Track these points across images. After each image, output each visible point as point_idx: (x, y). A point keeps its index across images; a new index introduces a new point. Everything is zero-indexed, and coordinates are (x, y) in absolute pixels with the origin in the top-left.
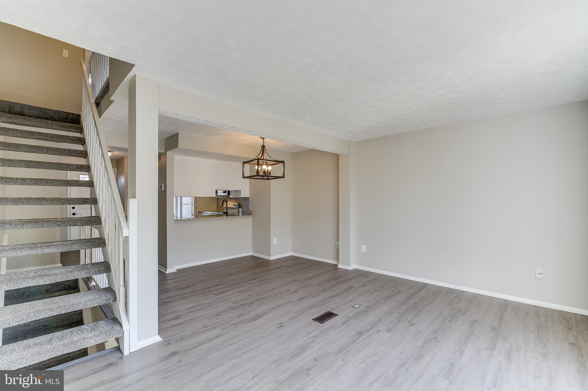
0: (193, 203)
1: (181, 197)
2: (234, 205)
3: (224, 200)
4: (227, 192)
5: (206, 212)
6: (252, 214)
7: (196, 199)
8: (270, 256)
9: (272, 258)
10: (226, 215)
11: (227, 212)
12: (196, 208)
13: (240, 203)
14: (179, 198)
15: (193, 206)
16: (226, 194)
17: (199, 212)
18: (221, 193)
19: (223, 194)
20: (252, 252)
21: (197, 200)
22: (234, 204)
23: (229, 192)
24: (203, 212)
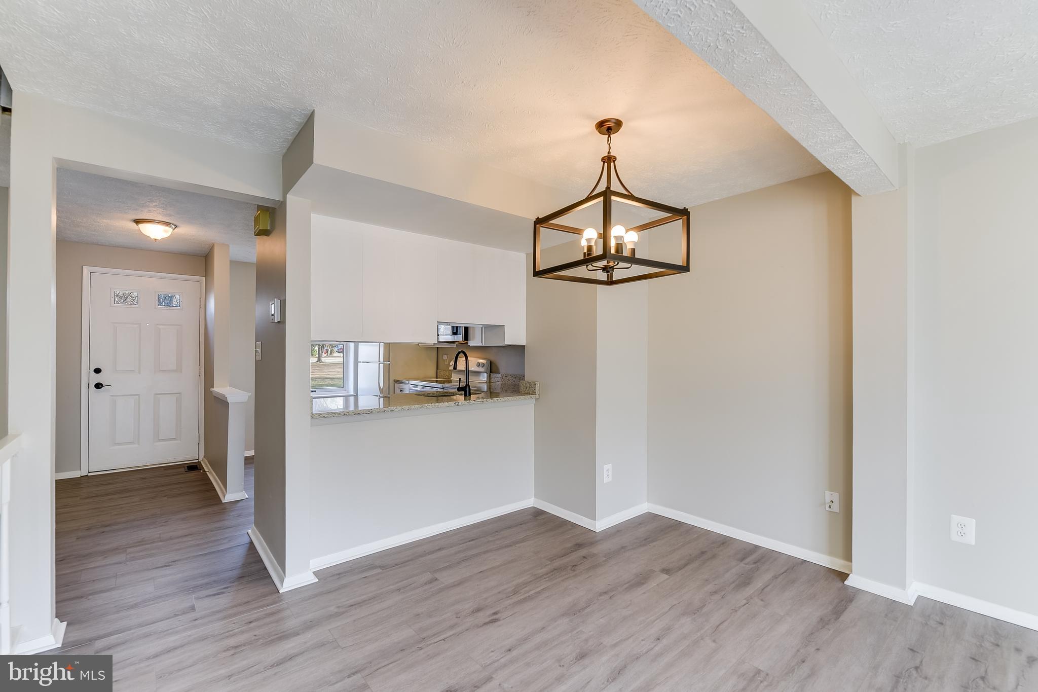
0: (381, 360)
1: (356, 343)
2: (479, 365)
3: (459, 353)
4: (463, 331)
5: (411, 382)
6: (534, 393)
7: (389, 347)
8: (593, 517)
9: (600, 525)
10: (466, 395)
11: (467, 385)
12: (388, 370)
13: (492, 358)
14: (352, 345)
15: (382, 365)
16: (460, 338)
17: (394, 381)
18: (446, 335)
19: (450, 338)
20: (535, 497)
21: (390, 349)
22: (478, 363)
23: (466, 329)
24: (404, 381)
